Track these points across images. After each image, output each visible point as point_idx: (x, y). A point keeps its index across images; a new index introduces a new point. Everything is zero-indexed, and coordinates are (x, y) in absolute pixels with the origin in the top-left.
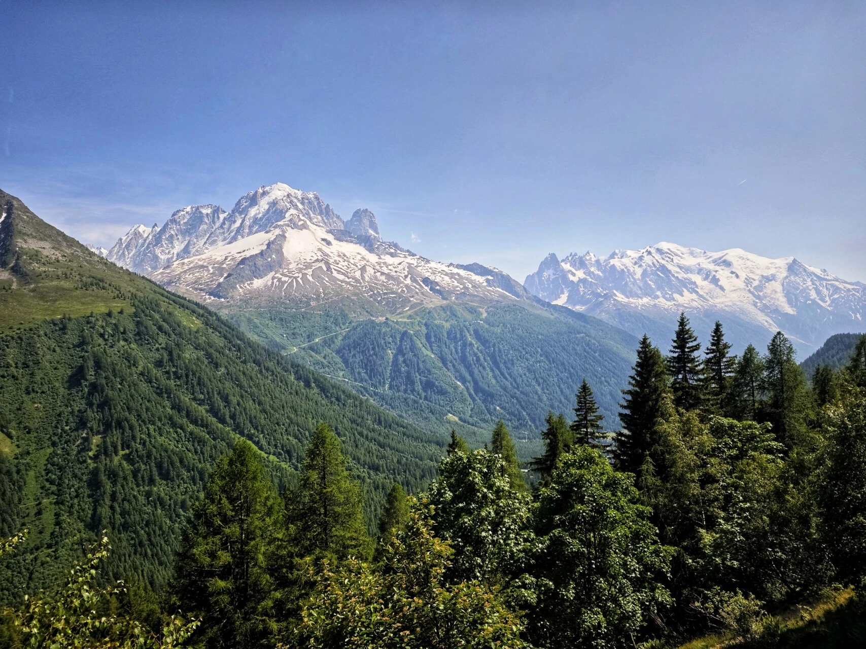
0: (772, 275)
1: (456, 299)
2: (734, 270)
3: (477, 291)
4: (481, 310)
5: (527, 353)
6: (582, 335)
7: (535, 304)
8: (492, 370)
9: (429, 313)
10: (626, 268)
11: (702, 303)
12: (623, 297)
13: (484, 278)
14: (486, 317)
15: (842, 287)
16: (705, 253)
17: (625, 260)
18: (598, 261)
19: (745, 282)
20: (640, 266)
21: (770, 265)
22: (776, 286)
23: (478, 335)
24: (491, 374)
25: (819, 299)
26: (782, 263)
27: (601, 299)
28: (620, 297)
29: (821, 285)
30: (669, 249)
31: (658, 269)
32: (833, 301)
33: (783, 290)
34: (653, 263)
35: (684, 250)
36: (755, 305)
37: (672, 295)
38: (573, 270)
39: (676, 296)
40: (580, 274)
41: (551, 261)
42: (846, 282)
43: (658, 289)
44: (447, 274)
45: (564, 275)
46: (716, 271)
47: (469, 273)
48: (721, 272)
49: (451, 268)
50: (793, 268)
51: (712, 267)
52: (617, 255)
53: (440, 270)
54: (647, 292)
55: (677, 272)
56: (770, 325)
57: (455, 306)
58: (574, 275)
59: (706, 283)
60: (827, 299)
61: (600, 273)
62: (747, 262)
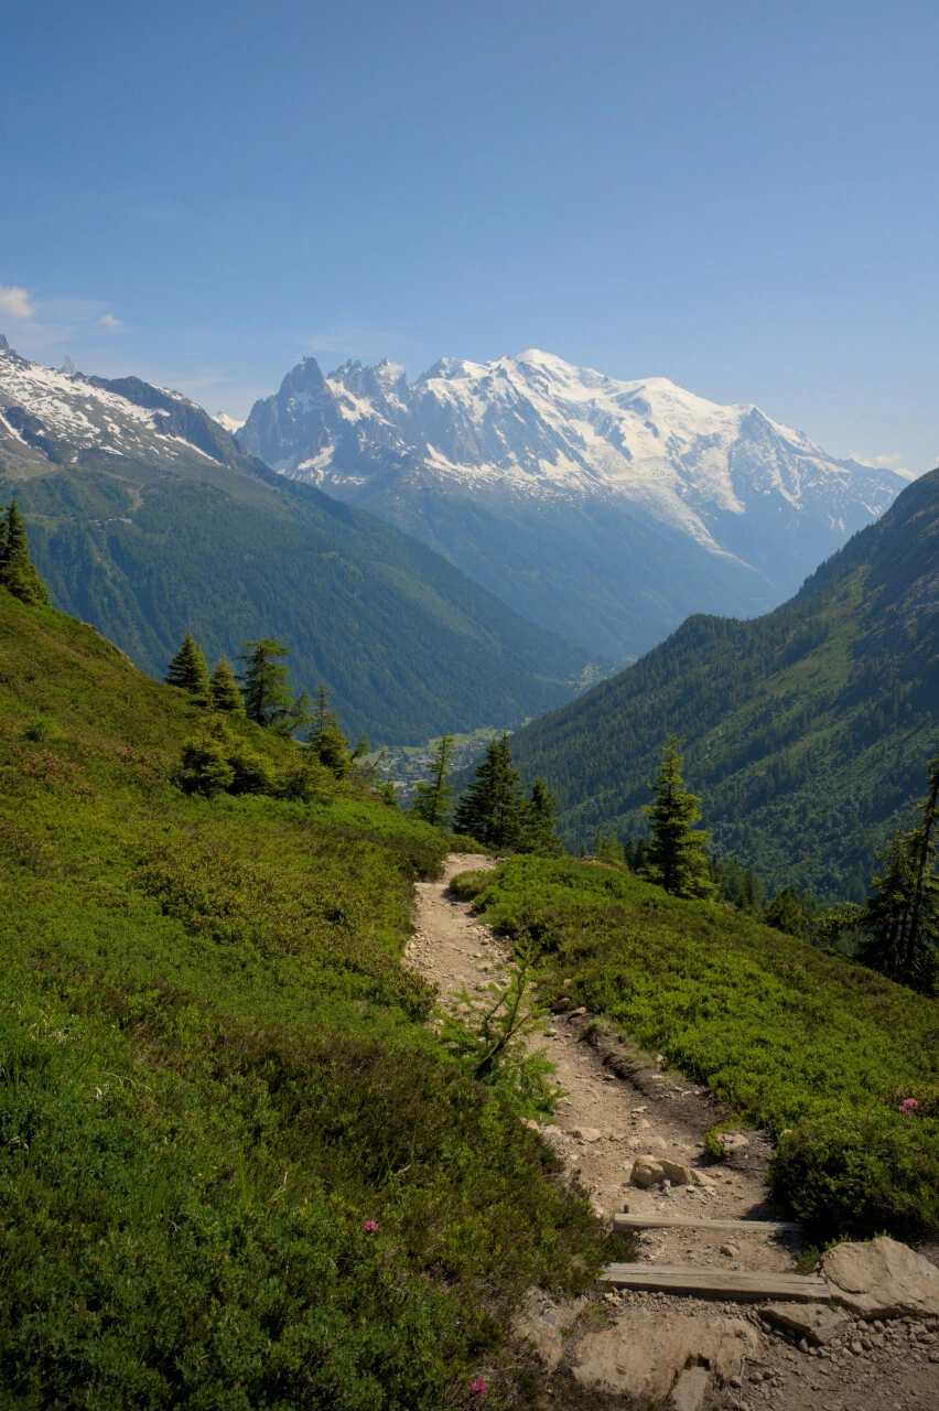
0: (714, 434)
1: (81, 461)
2: (651, 420)
3: (131, 443)
4: (130, 491)
5: (215, 592)
6: (333, 553)
7: (253, 477)
8: (141, 628)
9: (15, 493)
10: (457, 399)
11: (587, 481)
12: (444, 459)
13: (150, 413)
14: (139, 511)
15: (824, 469)
16: (606, 379)
17: (457, 384)
18: (402, 381)
19: (667, 445)
20: (484, 398)
21: (713, 417)
22: (719, 457)
23: (117, 552)
24: (137, 635)
25: (785, 488)
26: (731, 413)
27: (397, 466)
28: (438, 461)
29: (792, 460)
30: (543, 366)
31: (515, 408)
32: (807, 493)
33: (730, 466)
34: (508, 395)
35: (571, 370)
36: (678, 490)
37: (536, 461)
38: (352, 398)
39: (544, 464)
40: (364, 407)
41: (306, 376)
42: (831, 460)
43: (513, 448)
44: (66, 399)
45: (330, 405)
46: (621, 419)
47: (121, 398)
48: (629, 422)
49: (79, 384)
50: (751, 426)
51: (614, 409)
52: (444, 367)
53: (51, 387)
54: (492, 452)
55: (552, 416)
56: (698, 530)
57: (74, 481)
58: (352, 407)
59: (600, 440)
60: (797, 488)
61: (403, 406)
62: (677, 406)
